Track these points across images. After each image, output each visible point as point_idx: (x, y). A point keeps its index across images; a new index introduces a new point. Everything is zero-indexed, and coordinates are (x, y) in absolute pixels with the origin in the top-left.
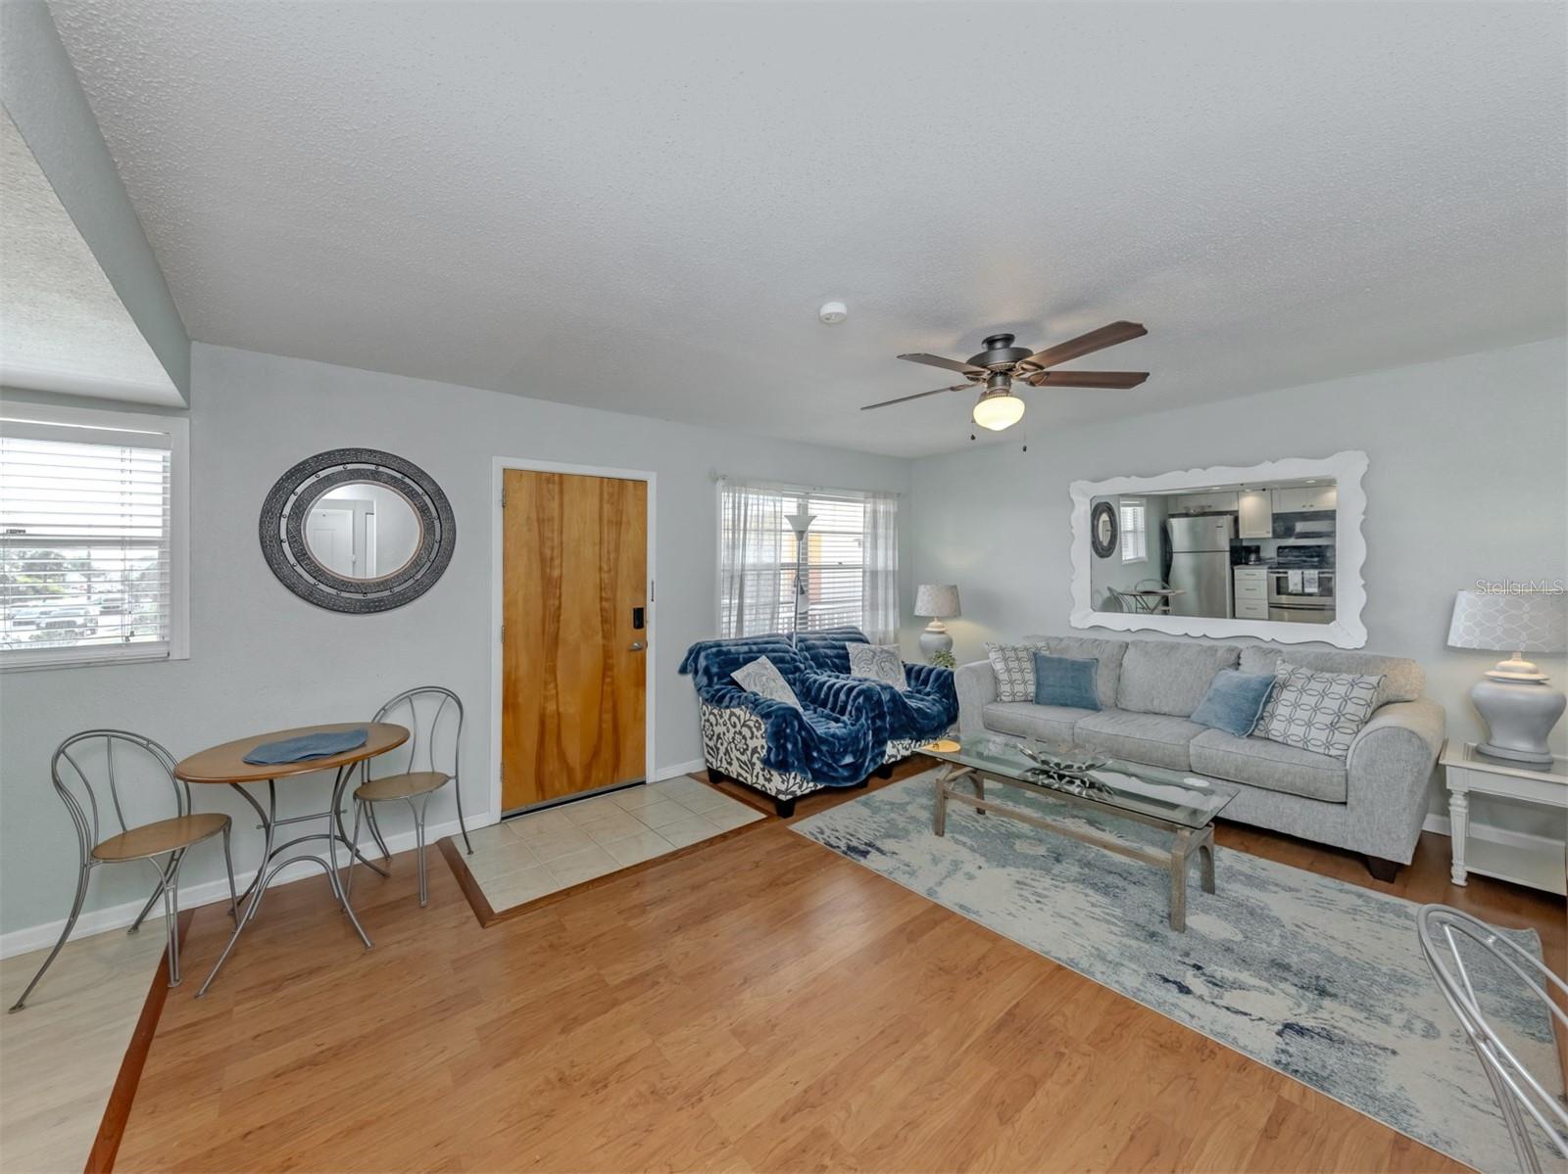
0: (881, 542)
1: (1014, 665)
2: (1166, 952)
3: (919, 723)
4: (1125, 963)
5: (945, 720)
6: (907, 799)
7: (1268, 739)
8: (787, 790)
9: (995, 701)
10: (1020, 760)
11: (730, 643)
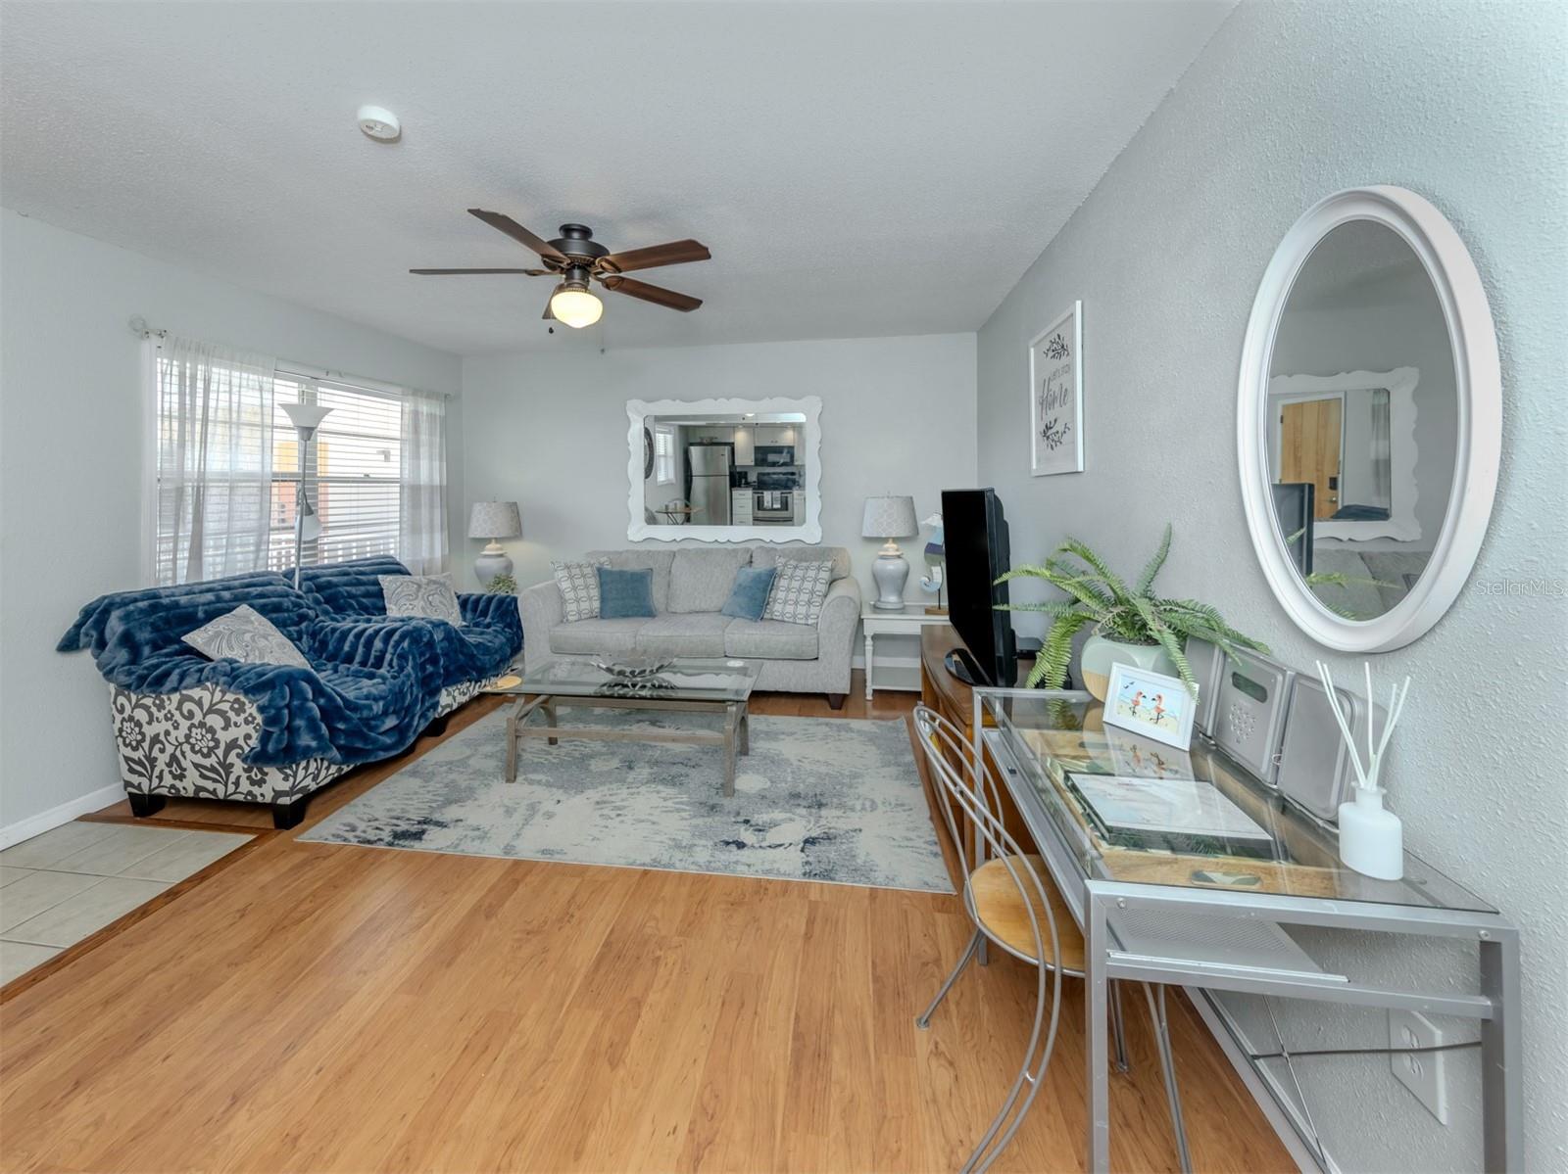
0: (424, 451)
1: (579, 582)
2: (725, 818)
3: (480, 659)
4: (696, 842)
5: (509, 651)
6: (468, 752)
7: (772, 619)
8: (294, 786)
9: (562, 622)
10: (595, 679)
11: (177, 591)
